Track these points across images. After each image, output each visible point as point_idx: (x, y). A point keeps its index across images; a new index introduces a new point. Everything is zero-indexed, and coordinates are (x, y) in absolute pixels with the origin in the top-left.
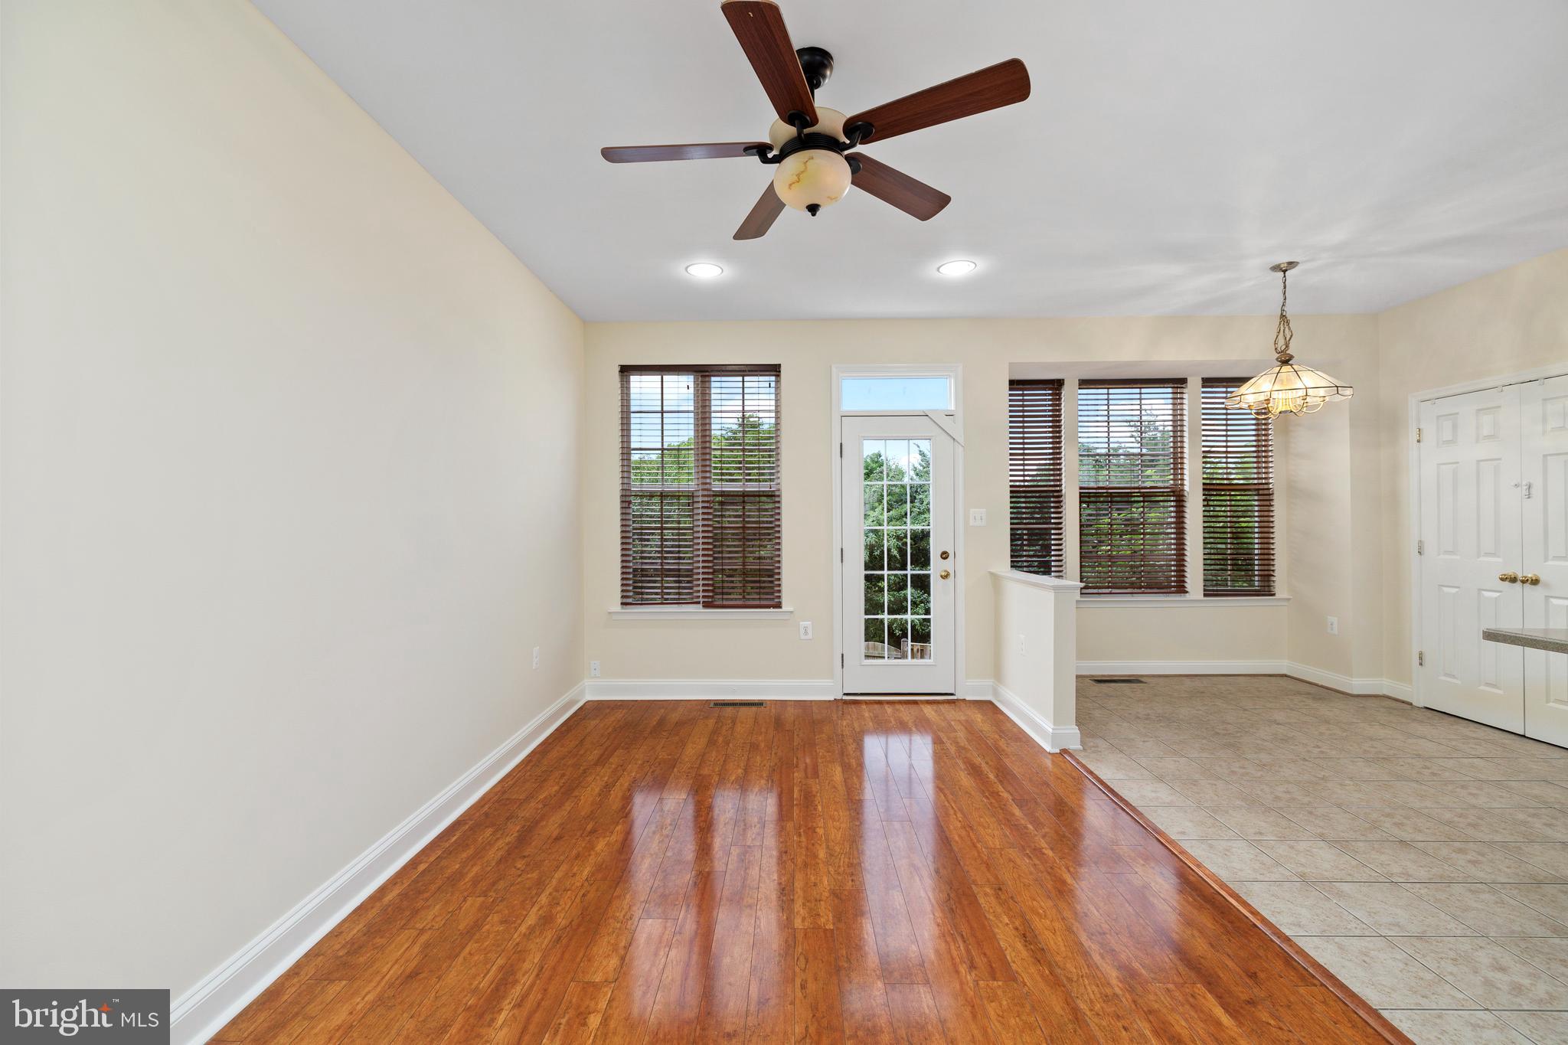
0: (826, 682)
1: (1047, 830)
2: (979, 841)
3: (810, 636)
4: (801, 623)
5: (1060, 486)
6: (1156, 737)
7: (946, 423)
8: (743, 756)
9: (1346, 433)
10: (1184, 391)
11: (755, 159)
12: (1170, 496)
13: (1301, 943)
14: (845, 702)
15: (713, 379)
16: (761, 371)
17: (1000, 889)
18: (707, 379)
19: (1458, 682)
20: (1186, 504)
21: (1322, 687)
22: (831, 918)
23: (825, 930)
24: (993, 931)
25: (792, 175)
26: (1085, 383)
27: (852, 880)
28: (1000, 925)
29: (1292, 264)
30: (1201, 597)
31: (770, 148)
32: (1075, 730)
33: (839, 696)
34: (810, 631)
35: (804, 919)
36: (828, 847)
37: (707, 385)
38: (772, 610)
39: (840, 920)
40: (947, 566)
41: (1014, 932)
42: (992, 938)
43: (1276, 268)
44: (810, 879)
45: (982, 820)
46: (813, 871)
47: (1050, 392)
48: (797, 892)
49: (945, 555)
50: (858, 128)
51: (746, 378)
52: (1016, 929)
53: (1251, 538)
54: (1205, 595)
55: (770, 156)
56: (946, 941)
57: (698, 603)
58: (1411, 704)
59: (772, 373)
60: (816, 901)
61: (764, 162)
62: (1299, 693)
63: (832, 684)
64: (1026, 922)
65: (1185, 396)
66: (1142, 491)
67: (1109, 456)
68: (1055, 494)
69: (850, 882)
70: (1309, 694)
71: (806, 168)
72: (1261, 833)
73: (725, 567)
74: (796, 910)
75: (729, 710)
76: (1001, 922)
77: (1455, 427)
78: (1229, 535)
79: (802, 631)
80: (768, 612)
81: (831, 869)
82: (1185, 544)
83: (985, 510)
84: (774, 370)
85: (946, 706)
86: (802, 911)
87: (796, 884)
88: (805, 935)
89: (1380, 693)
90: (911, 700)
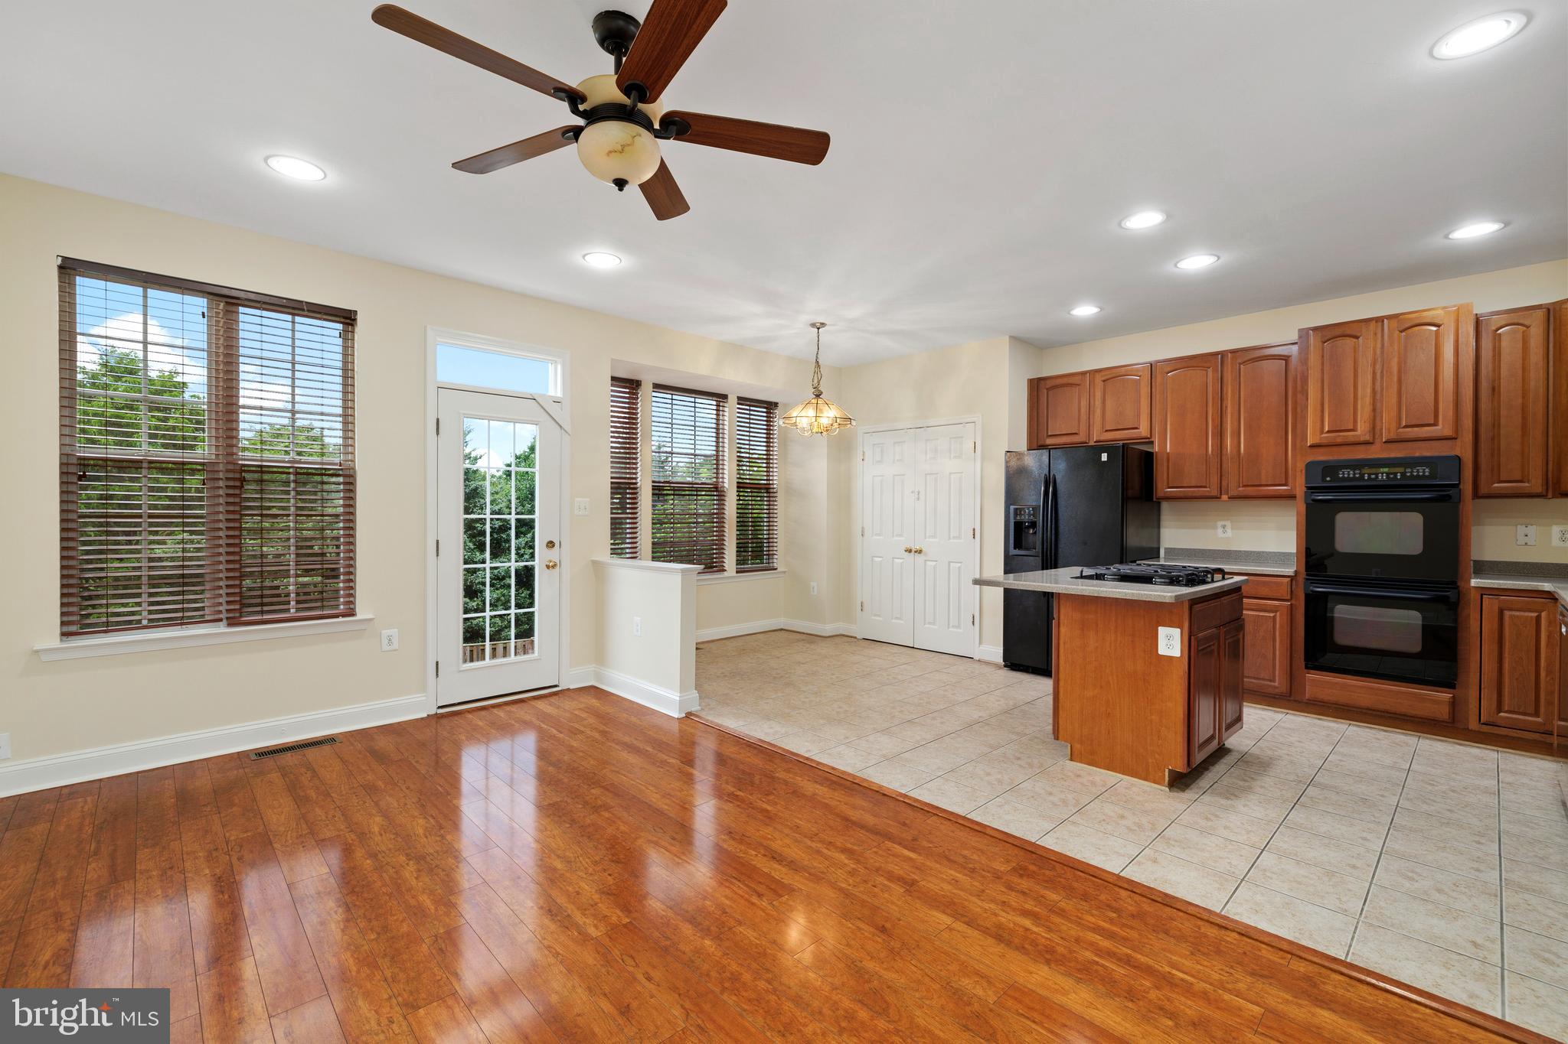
0: (417, 698)
1: (725, 778)
2: (684, 803)
3: (396, 645)
4: (383, 632)
5: (636, 479)
6: (742, 688)
7: (554, 409)
8: (365, 802)
9: (825, 450)
10: (726, 405)
11: (565, 106)
12: (714, 491)
13: (911, 794)
14: (443, 716)
15: (241, 309)
16: (326, 314)
17: (730, 833)
18: (233, 308)
19: (881, 619)
20: (727, 499)
21: (807, 634)
22: (620, 914)
23: (625, 926)
24: (751, 865)
25: (617, 143)
26: (658, 387)
27: (610, 875)
28: (752, 858)
29: (823, 324)
30: (735, 574)
31: (583, 99)
32: (695, 694)
33: (433, 711)
34: (395, 641)
35: (596, 927)
36: (559, 857)
37: (234, 317)
38: (341, 619)
39: (630, 912)
40: (553, 555)
41: (765, 858)
42: (755, 869)
43: (813, 325)
44: (568, 890)
45: (672, 785)
46: (564, 883)
47: (628, 390)
48: (567, 907)
49: (551, 544)
50: (674, 123)
51: (298, 319)
52: (765, 855)
53: (761, 526)
54: (737, 572)
55: (581, 108)
56: (726, 887)
57: (221, 620)
58: (856, 638)
59: (338, 319)
60: (592, 906)
61: (573, 112)
62: (798, 641)
63: (424, 698)
64: (766, 848)
65: (726, 409)
66: (695, 486)
67: (672, 454)
68: (632, 486)
69: (609, 877)
70: (803, 640)
71: (634, 141)
72: (847, 738)
73: (265, 569)
74: (581, 923)
75: (288, 758)
76: (752, 856)
77: (882, 451)
78: (750, 520)
79: (385, 641)
80: (338, 622)
81: (580, 874)
82: (724, 531)
83: (588, 499)
84: (347, 318)
85: (556, 698)
86: (587, 921)
87: (559, 901)
88: (610, 938)
89: (838, 633)
90: (518, 700)
